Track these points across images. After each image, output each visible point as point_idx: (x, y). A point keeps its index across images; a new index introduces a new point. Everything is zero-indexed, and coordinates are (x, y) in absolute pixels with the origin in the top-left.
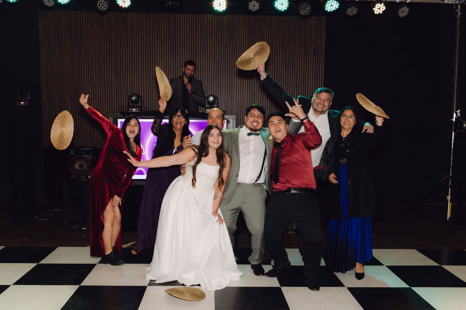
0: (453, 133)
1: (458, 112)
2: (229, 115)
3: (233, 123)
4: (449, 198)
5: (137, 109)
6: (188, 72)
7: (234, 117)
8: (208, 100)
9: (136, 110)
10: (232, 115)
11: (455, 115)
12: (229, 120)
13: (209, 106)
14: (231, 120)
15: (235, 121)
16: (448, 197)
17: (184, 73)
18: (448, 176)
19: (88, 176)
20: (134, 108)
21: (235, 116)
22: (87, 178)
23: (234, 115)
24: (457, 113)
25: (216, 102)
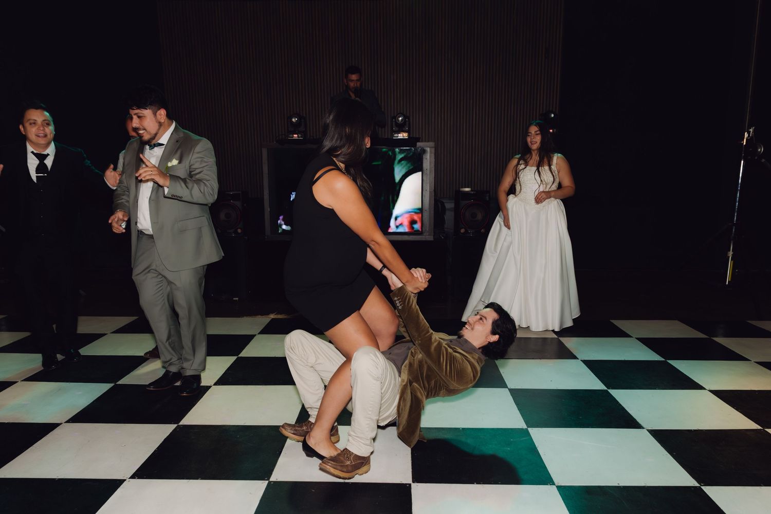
0: (742, 162)
1: (751, 130)
2: (425, 141)
3: (431, 152)
4: (731, 254)
5: (300, 135)
6: (352, 84)
7: (432, 144)
8: (395, 121)
9: (298, 137)
10: (428, 141)
11: (746, 135)
12: (425, 148)
13: (397, 129)
14: (428, 149)
15: (433, 150)
16: (729, 252)
17: (347, 87)
18: (730, 224)
19: (237, 229)
20: (296, 134)
21: (434, 143)
22: (236, 232)
23: (431, 141)
24: (749, 133)
25: (407, 123)
